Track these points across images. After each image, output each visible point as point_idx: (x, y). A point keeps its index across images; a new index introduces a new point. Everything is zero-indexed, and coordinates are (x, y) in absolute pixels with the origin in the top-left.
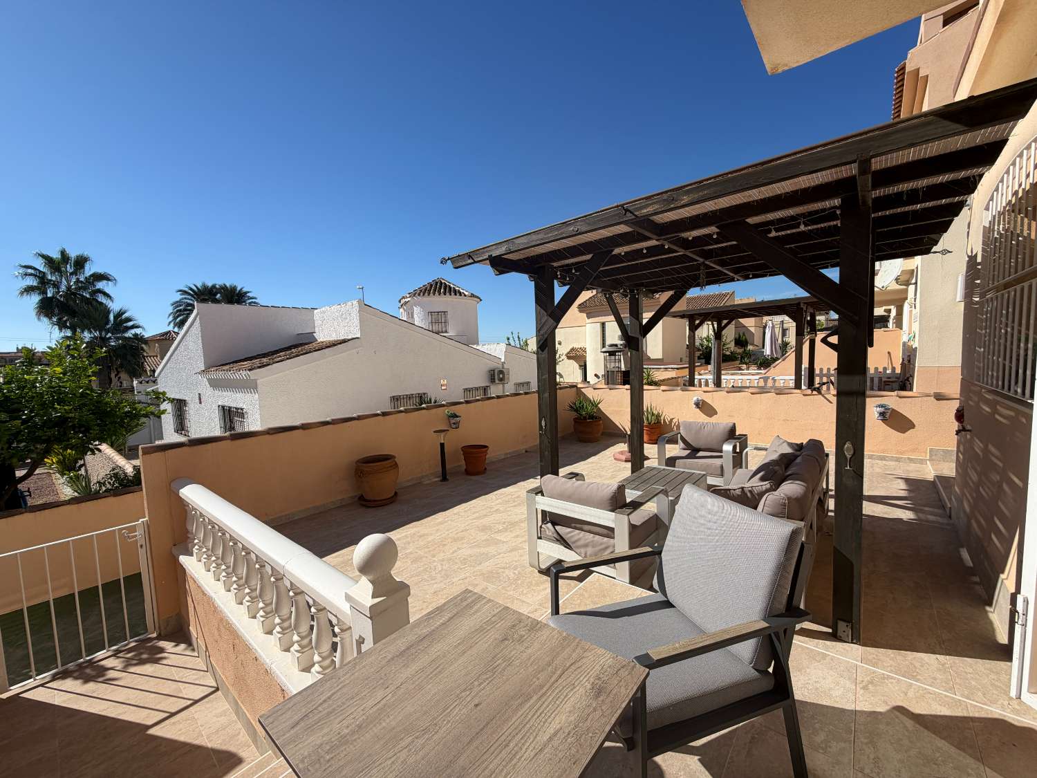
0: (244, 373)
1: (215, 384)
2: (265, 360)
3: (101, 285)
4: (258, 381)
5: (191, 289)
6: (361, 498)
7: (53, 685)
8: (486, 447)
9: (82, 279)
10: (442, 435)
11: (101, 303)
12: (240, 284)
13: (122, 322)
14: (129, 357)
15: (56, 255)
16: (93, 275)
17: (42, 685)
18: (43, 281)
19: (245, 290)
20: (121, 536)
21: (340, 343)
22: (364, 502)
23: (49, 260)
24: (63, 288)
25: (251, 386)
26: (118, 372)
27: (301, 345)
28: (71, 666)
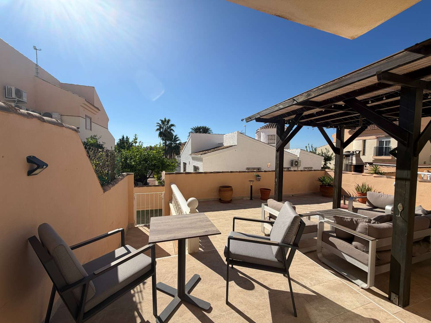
0: (199, 155)
1: (193, 159)
2: (206, 152)
3: (172, 128)
4: (203, 159)
5: (194, 128)
6: (220, 199)
7: (144, 227)
8: (270, 190)
9: (168, 126)
10: (252, 182)
11: (172, 133)
12: (208, 126)
13: (176, 139)
14: (176, 149)
15: (163, 120)
16: (171, 125)
17: (142, 227)
18: (161, 127)
19: (209, 128)
20: (159, 195)
21: (230, 147)
22: (221, 201)
23: (162, 121)
24: (164, 129)
25: (201, 160)
26: (174, 153)
27: (219, 147)
28: (147, 224)
